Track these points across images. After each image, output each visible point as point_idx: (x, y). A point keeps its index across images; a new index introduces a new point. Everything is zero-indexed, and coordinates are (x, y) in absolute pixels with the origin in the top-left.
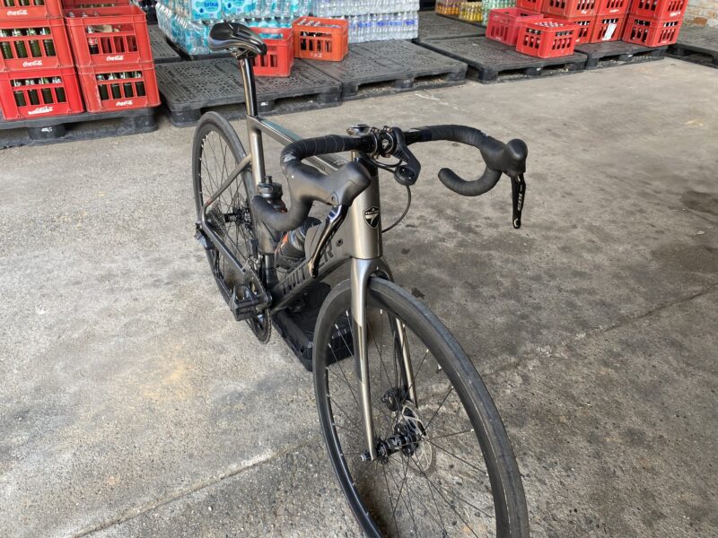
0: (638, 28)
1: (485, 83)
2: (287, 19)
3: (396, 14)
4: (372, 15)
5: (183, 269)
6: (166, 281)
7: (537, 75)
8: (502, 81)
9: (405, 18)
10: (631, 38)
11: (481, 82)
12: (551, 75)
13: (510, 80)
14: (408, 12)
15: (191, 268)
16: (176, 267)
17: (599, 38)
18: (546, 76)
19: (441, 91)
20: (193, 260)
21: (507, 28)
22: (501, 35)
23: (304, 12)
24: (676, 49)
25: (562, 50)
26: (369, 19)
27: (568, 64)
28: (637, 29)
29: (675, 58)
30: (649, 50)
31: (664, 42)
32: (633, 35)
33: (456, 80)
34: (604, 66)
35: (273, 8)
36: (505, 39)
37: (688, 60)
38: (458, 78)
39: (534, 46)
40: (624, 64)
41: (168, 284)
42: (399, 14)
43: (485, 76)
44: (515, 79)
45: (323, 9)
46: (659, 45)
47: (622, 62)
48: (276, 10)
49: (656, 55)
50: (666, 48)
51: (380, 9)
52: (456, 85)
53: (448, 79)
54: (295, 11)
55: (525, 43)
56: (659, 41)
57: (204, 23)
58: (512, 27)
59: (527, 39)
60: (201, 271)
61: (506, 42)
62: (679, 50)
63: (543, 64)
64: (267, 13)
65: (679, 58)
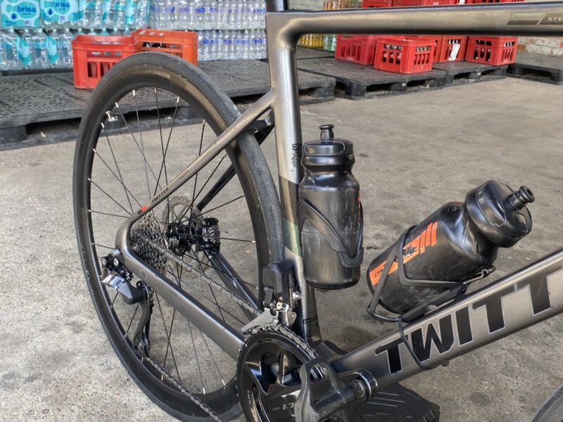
0: (480, 49)
1: (354, 99)
2: (121, 31)
3: (243, 31)
4: (217, 31)
5: (53, 348)
6: (26, 375)
7: (403, 90)
8: (370, 97)
9: (253, 37)
10: (475, 58)
11: (351, 99)
12: (415, 91)
13: (378, 96)
14: (256, 30)
15: (67, 346)
16: (39, 347)
17: (446, 58)
18: (410, 92)
19: (313, 107)
20: (66, 331)
21: (359, 47)
22: (354, 55)
23: (140, 24)
24: (514, 69)
25: (422, 66)
26: (215, 36)
27: (428, 80)
28: (478, 49)
29: (515, 77)
30: (493, 68)
31: (506, 61)
32: (476, 55)
33: (325, 96)
34: (459, 84)
35: (104, 18)
36: (358, 58)
37: (527, 78)
38: (327, 93)
39: (394, 62)
40: (475, 82)
41: (31, 379)
42: (246, 32)
43: (353, 91)
44: (383, 95)
45: (164, 22)
46: (502, 64)
47: (473, 80)
48: (108, 21)
49: (499, 74)
50: (507, 67)
51: (226, 25)
52: (325, 101)
53: (316, 94)
54: (130, 22)
55: (384, 60)
56: (502, 61)
57: (17, 31)
58: (365, 45)
59: (386, 56)
60: (86, 348)
61: (360, 62)
62: (517, 70)
63: (407, 78)
64: (97, 23)
65: (518, 77)
